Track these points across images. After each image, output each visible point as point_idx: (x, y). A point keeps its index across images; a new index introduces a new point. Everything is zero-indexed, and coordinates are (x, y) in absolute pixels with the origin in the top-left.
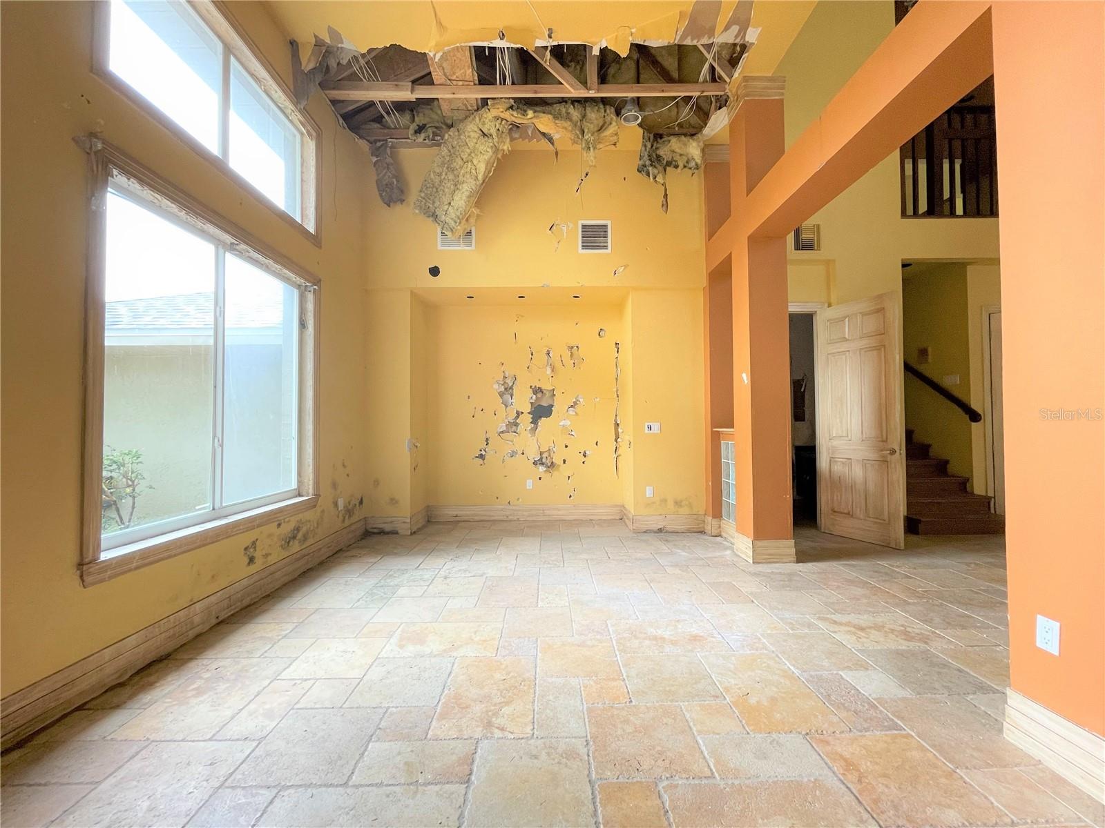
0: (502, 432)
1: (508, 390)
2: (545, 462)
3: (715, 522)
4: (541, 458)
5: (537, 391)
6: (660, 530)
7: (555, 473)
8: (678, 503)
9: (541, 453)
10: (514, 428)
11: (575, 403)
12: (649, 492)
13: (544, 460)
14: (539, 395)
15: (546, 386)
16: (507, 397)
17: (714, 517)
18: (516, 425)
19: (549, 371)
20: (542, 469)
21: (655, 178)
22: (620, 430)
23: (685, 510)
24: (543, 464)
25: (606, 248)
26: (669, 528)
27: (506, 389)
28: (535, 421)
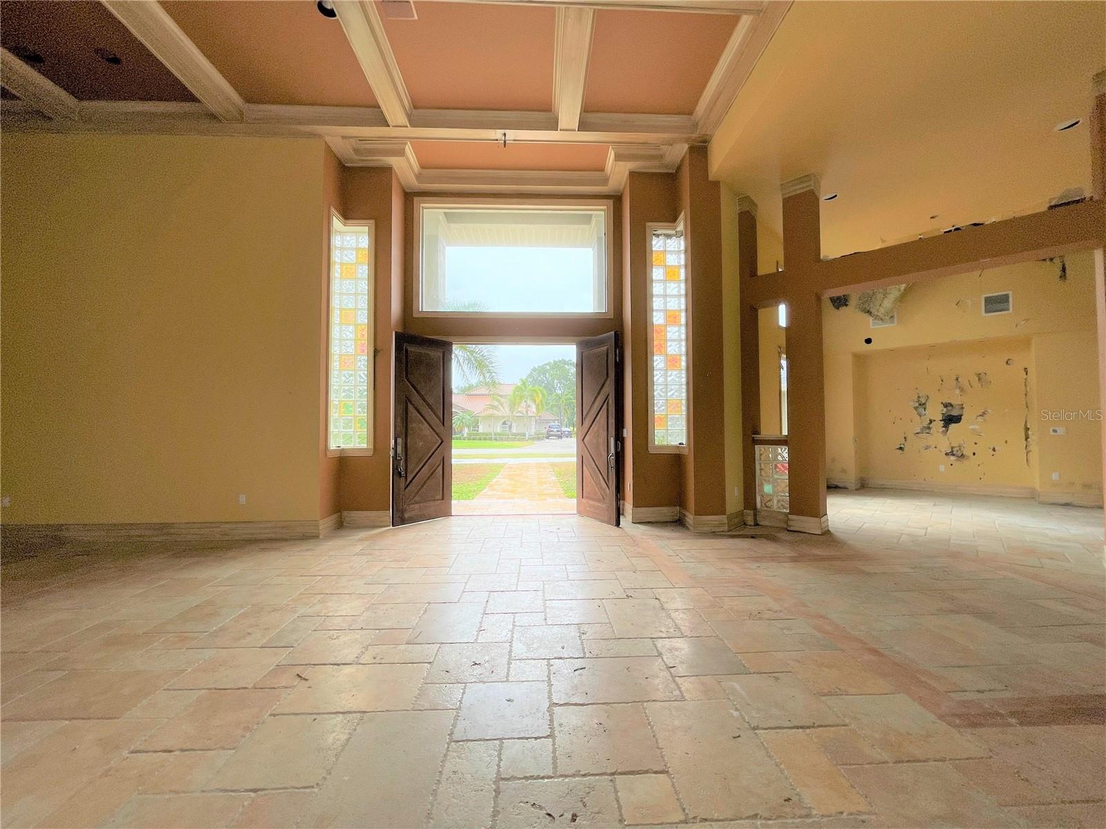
0: (918, 433)
1: (923, 405)
2: (956, 454)
4: (952, 451)
5: (948, 405)
6: (1067, 505)
7: (966, 462)
9: (952, 448)
10: (927, 431)
11: (984, 413)
12: (1055, 476)
13: (954, 452)
14: (950, 408)
15: (956, 402)
16: (921, 410)
18: (929, 428)
19: (958, 392)
20: (953, 458)
22: (1030, 433)
24: (954, 455)
25: (1008, 309)
26: (1076, 503)
27: (920, 405)
28: (946, 426)
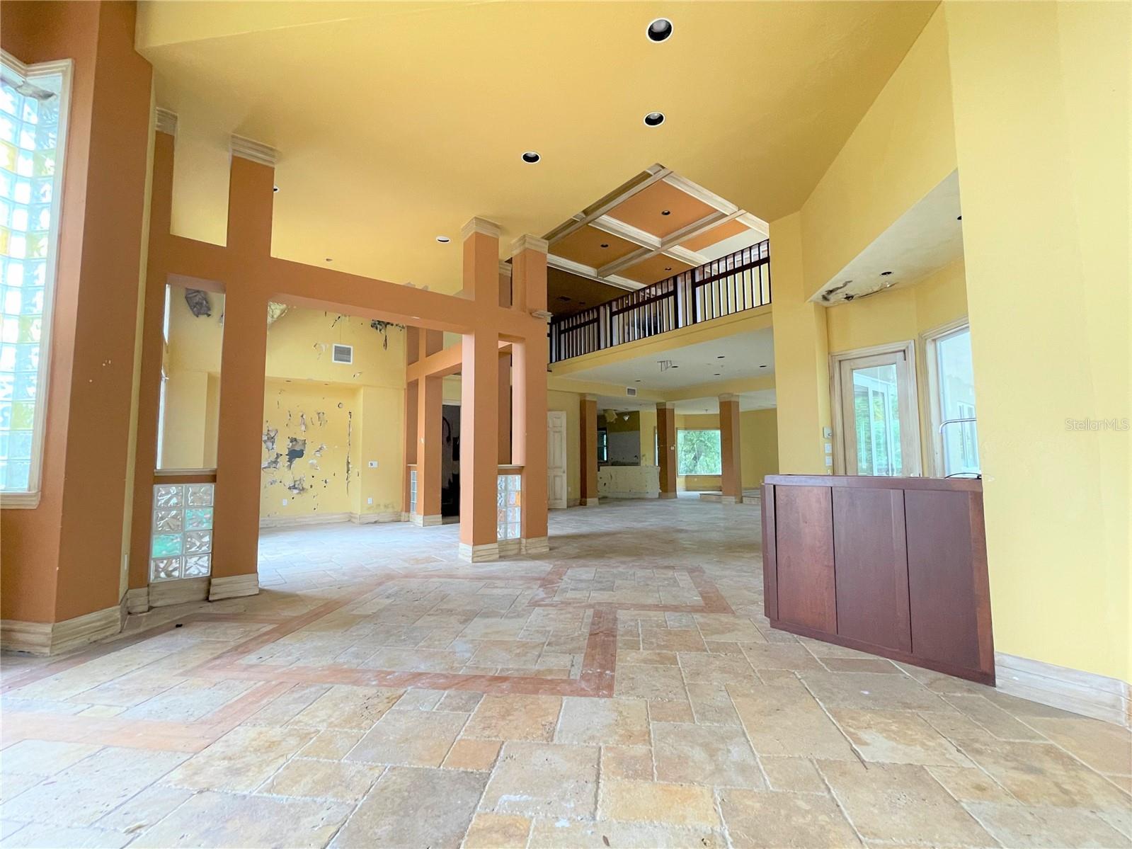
0: (264, 468)
1: (272, 439)
2: (299, 487)
3: (407, 514)
4: (294, 485)
5: (293, 440)
6: (376, 522)
7: (305, 494)
8: (386, 506)
9: (295, 481)
10: (274, 465)
11: (320, 449)
12: (370, 501)
13: (296, 486)
14: (294, 443)
15: (300, 437)
16: (270, 444)
17: (406, 511)
18: (276, 463)
19: (303, 428)
20: (295, 491)
21: (380, 330)
22: (350, 466)
23: (390, 510)
24: (296, 488)
25: (349, 361)
26: (381, 520)
27: (268, 438)
28: (290, 461)
